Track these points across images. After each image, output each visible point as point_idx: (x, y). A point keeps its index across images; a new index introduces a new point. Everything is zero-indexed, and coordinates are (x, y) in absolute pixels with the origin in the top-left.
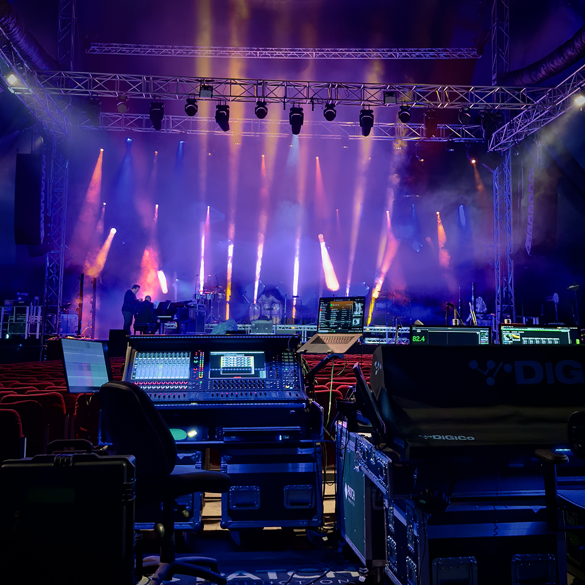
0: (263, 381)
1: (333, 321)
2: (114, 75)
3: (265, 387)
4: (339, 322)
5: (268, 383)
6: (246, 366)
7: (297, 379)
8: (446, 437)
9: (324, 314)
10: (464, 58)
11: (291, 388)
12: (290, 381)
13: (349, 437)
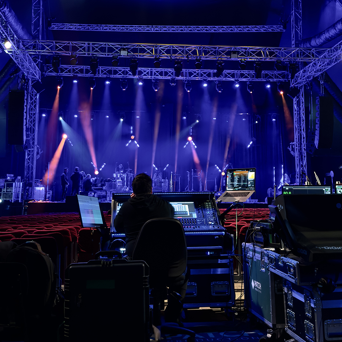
0: (195, 220)
1: (236, 183)
2: (68, 42)
3: (197, 223)
4: (240, 183)
5: (198, 220)
6: (184, 210)
7: (215, 218)
8: (332, 247)
9: (230, 179)
10: (275, 31)
11: (213, 223)
12: (212, 219)
13: (254, 251)
